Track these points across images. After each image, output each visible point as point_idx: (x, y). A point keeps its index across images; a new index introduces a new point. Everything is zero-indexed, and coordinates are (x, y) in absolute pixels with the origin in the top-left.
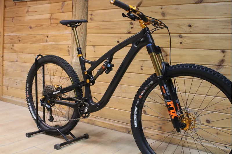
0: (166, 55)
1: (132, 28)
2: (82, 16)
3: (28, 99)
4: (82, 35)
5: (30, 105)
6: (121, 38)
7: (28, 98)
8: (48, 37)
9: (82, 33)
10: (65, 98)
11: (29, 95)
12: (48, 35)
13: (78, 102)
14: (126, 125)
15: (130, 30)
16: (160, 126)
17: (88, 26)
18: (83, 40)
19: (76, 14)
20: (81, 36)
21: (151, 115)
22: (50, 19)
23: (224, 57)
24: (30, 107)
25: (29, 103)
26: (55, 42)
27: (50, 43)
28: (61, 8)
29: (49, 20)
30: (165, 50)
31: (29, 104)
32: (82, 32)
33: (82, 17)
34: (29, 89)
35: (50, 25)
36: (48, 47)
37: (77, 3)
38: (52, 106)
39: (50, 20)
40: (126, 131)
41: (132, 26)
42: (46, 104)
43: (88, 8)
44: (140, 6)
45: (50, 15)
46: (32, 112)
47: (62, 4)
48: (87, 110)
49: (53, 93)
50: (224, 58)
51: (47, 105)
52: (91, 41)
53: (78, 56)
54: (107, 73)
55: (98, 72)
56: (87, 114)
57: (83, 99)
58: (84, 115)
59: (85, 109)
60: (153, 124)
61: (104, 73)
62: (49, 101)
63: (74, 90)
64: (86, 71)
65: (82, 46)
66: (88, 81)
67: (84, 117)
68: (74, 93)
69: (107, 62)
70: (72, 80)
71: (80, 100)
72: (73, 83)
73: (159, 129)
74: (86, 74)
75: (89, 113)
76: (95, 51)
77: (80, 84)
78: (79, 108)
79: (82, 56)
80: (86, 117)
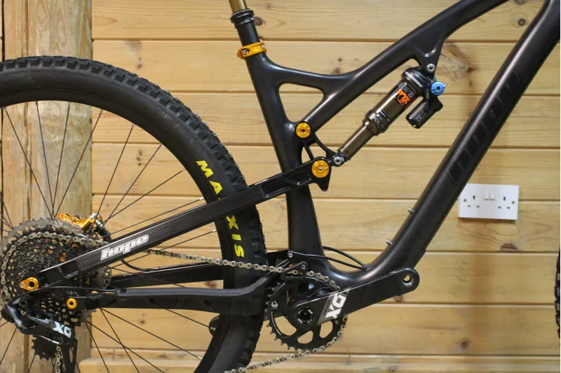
0: (467, 67)
6: (268, 7)
10: (134, 275)
16: (461, 336)
18: (76, 12)
21: (423, 303)
30: (463, 51)
38: (78, 324)
42: (56, 319)
49: (100, 254)
51: (57, 324)
52: (115, 21)
53: (240, 54)
54: (417, 123)
55: (372, 121)
56: (326, 330)
57: (296, 259)
58: (307, 338)
59: (323, 305)
60: (434, 334)
61: (401, 121)
62: (72, 303)
63: (212, 227)
64: (302, 122)
65: (73, 42)
66: (319, 169)
67: (303, 347)
68: (215, 240)
69: (423, 70)
70: (209, 173)
71: (278, 269)
72: (218, 187)
73: (460, 351)
74: (306, 134)
75: (339, 323)
76: (143, 62)
77: (270, 188)
78: (275, 311)
79: (264, 53)
80: (318, 346)
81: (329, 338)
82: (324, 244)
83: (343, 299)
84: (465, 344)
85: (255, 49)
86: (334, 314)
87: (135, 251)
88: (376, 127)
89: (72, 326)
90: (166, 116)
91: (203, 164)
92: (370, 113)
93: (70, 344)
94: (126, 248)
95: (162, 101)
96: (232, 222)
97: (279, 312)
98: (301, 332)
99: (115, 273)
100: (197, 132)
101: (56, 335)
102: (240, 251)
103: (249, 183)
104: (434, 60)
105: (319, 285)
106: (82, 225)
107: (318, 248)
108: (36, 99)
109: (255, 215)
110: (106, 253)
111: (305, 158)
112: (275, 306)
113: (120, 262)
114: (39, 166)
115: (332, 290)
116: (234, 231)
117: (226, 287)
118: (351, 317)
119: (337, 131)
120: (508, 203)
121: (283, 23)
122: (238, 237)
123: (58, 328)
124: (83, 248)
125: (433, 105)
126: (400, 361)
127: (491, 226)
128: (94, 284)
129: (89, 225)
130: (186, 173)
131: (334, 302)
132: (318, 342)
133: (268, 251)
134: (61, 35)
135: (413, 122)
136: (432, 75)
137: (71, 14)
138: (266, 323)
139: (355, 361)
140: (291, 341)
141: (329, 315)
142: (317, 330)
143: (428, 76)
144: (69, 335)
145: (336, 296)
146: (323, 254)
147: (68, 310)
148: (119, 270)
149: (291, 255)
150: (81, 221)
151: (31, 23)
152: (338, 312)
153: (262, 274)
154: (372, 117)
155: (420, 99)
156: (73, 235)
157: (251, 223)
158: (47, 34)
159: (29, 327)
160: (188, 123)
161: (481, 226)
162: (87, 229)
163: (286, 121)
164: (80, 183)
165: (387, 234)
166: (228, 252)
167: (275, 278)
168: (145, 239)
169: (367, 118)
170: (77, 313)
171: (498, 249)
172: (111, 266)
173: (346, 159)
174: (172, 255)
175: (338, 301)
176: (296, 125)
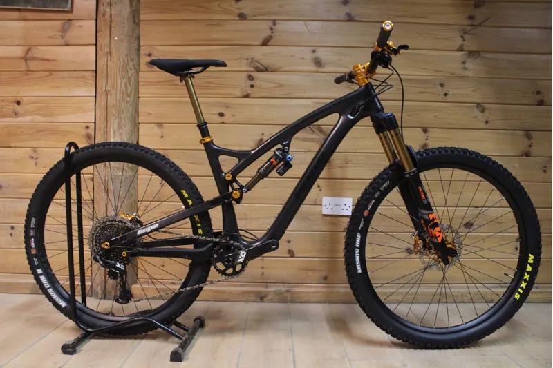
1: (252, 86)
2: (127, 55)
3: (35, 260)
4: (128, 99)
5: (41, 274)
6: (227, 107)
7: (36, 256)
8: (18, 103)
9: (129, 96)
10: (153, 242)
11: (35, 248)
12: (19, 99)
13: (211, 245)
14: (253, 286)
15: (249, 91)
16: (323, 274)
17: (140, 80)
18: (131, 110)
19: (113, 51)
20: (128, 102)
21: (304, 257)
22: (25, 59)
23: (427, 139)
24: (43, 278)
25: (39, 268)
26: (43, 115)
27: (29, 118)
28: (60, 33)
29: (23, 61)
30: (325, 130)
31: (39, 271)
32: (129, 92)
33: (129, 58)
34: (36, 234)
35: (26, 74)
36: (20, 128)
37: (113, 25)
38: (128, 264)
39: (26, 61)
40: (255, 298)
41: (252, 83)
42: (117, 261)
43: (139, 39)
44: (269, 44)
45: (26, 48)
46: (50, 291)
47: (64, 24)
48: (245, 258)
49: (137, 232)
50: (427, 142)
51: (118, 263)
52: (150, 114)
53: (201, 142)
54: (281, 174)
55: (260, 173)
56: (238, 268)
57: (225, 235)
58: (230, 271)
59: (236, 256)
60: (310, 273)
61: (274, 173)
62: (124, 254)
63: (188, 220)
64: (228, 173)
65: (130, 125)
66: (236, 195)
67: (228, 275)
68: (189, 225)
69: (283, 150)
70: (186, 196)
71: (217, 240)
72: (190, 202)
73: (323, 281)
74: (229, 179)
75: (244, 264)
76: (164, 135)
77: (214, 203)
78: (215, 258)
79: (212, 141)
80: (235, 275)
81: (240, 271)
82: (239, 228)
83: (245, 253)
84: (325, 278)
85: (208, 140)
86: (241, 260)
87: (152, 231)
88: (262, 175)
89: (125, 265)
90: (167, 170)
91: (184, 191)
92: (259, 169)
93: (124, 272)
94: (148, 230)
95: (165, 163)
96: (197, 218)
97: (218, 260)
98: (227, 268)
99: (145, 241)
100: (181, 177)
101: (117, 269)
102: (200, 231)
103: (205, 200)
104: (288, 145)
105: (235, 247)
106: (130, 219)
107: (237, 230)
108: (109, 161)
109: (208, 214)
110: (140, 232)
111: (230, 189)
112: (215, 256)
113: (147, 236)
114: (111, 187)
115: (241, 249)
116: (198, 222)
117: (195, 247)
118: (250, 263)
119: (244, 178)
120: (347, 207)
121: (234, 116)
122: (199, 225)
123: (118, 265)
124: (129, 229)
125: (288, 166)
126: (293, 287)
127: (339, 218)
128: (135, 246)
129: (133, 218)
130: (176, 196)
131: (241, 254)
132: (235, 273)
133: (214, 231)
134: (124, 122)
135: (279, 173)
136: (287, 152)
137: (128, 111)
138: (212, 267)
139: (270, 287)
140: (223, 273)
141: (239, 261)
142: (234, 268)
143: (285, 153)
144: (123, 269)
145: (242, 252)
146: (238, 233)
147: (123, 257)
148: (147, 239)
149: (223, 233)
150: (129, 217)
151: (109, 115)
152: (243, 259)
153: (209, 242)
154: (261, 171)
155: (282, 163)
156: (125, 223)
157: (206, 219)
158: (116, 122)
159: (105, 265)
160: (177, 173)
161: (334, 218)
162: (131, 221)
163: (222, 172)
164: (132, 195)
165: (268, 223)
166: (195, 232)
167: (216, 244)
168: (157, 226)
169: (258, 172)
170: (127, 258)
171: (342, 230)
172: (143, 237)
173: (249, 190)
174: (169, 233)
175: (243, 254)
176: (226, 174)
